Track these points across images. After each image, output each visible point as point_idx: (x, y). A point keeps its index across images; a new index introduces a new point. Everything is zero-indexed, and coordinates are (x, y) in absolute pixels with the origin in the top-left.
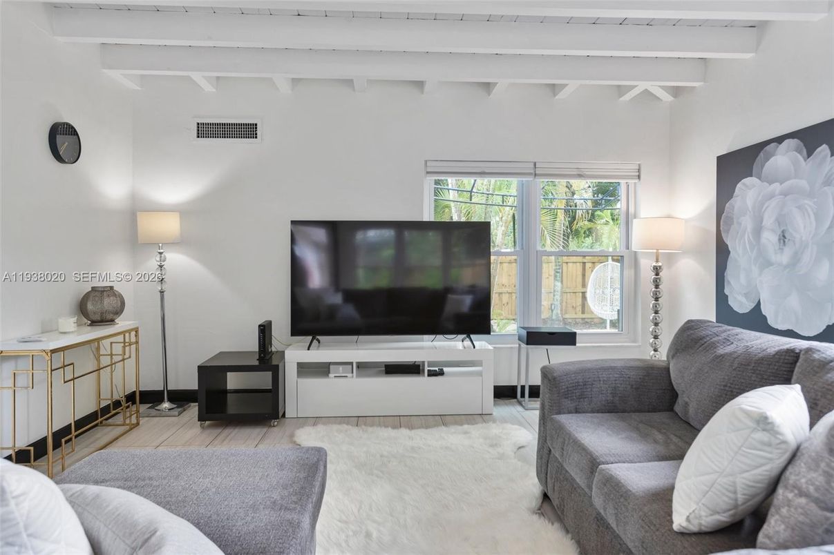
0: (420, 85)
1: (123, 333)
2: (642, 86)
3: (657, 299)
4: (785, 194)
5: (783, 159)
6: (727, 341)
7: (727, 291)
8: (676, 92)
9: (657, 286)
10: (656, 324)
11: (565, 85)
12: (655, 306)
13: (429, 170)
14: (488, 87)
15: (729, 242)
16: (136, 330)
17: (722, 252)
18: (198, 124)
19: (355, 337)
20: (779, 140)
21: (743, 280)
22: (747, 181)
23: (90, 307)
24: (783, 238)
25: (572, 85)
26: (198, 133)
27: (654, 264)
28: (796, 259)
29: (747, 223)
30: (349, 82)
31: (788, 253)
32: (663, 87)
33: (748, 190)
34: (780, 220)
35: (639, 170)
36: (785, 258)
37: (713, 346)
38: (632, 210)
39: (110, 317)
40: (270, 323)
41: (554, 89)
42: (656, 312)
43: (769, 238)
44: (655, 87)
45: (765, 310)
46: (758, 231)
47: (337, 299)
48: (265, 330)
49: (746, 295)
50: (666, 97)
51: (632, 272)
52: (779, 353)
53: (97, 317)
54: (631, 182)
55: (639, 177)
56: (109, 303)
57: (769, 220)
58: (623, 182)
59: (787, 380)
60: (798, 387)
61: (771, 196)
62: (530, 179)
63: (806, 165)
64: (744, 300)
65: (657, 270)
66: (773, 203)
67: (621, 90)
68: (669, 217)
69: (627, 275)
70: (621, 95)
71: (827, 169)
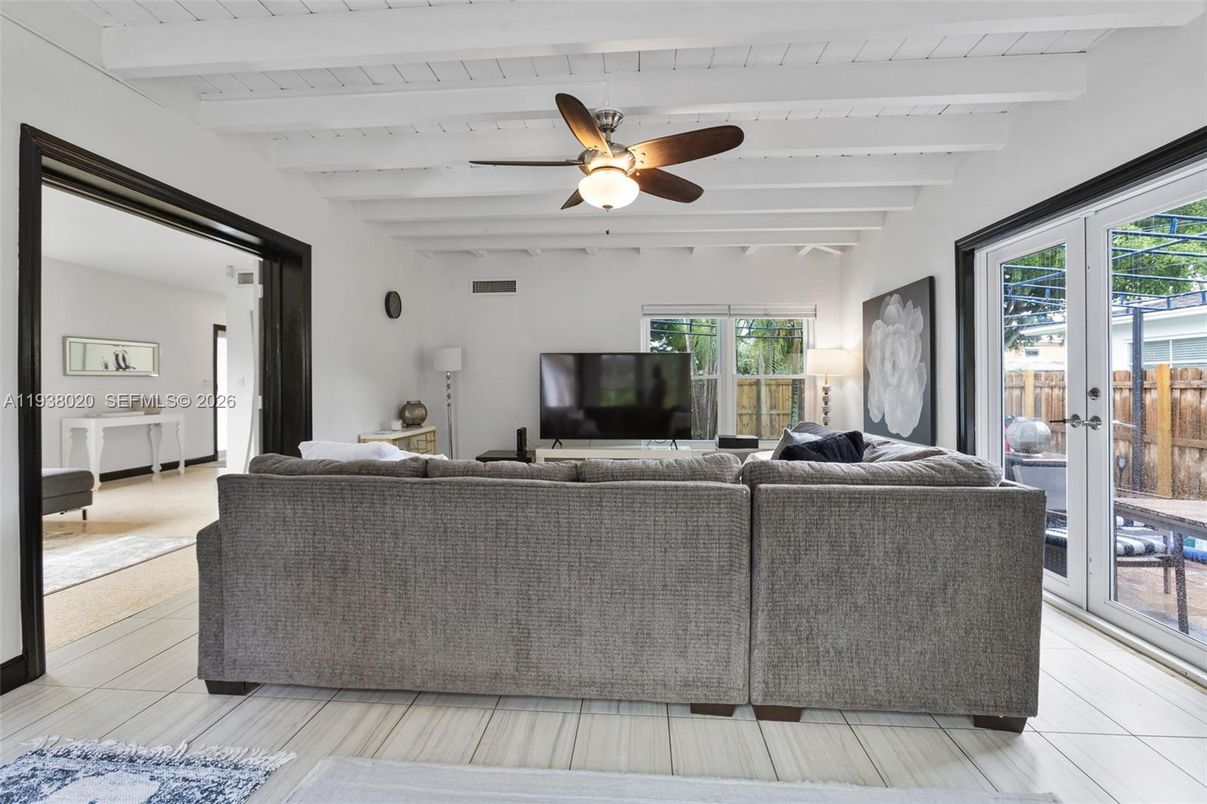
0: (638, 250)
1: (426, 433)
2: (809, 247)
3: (826, 414)
4: (894, 334)
5: (893, 308)
7: (869, 407)
8: (843, 249)
9: (826, 403)
11: (748, 247)
12: (824, 419)
13: (644, 312)
14: (691, 249)
16: (434, 432)
17: (866, 375)
18: (474, 282)
19: (588, 441)
20: (891, 294)
21: (876, 396)
22: (878, 322)
23: (407, 414)
24: (894, 366)
25: (753, 249)
26: (474, 289)
27: (826, 385)
28: (900, 380)
29: (878, 354)
30: (584, 250)
31: (896, 377)
33: (878, 330)
34: (893, 353)
35: (815, 311)
36: (894, 381)
38: (811, 342)
39: (417, 422)
40: (525, 429)
41: (744, 249)
43: (888, 365)
44: (824, 248)
45: (888, 420)
46: (883, 360)
47: (580, 415)
48: (521, 434)
49: (878, 409)
50: (834, 252)
51: (813, 391)
53: (410, 422)
54: (810, 319)
55: (816, 315)
56: (418, 412)
57: (888, 354)
58: (804, 320)
61: (887, 336)
62: (726, 318)
63: (903, 314)
64: (876, 412)
65: (826, 390)
66: (890, 340)
67: (798, 249)
68: (841, 348)
69: (808, 394)
70: (798, 251)
71: (912, 317)
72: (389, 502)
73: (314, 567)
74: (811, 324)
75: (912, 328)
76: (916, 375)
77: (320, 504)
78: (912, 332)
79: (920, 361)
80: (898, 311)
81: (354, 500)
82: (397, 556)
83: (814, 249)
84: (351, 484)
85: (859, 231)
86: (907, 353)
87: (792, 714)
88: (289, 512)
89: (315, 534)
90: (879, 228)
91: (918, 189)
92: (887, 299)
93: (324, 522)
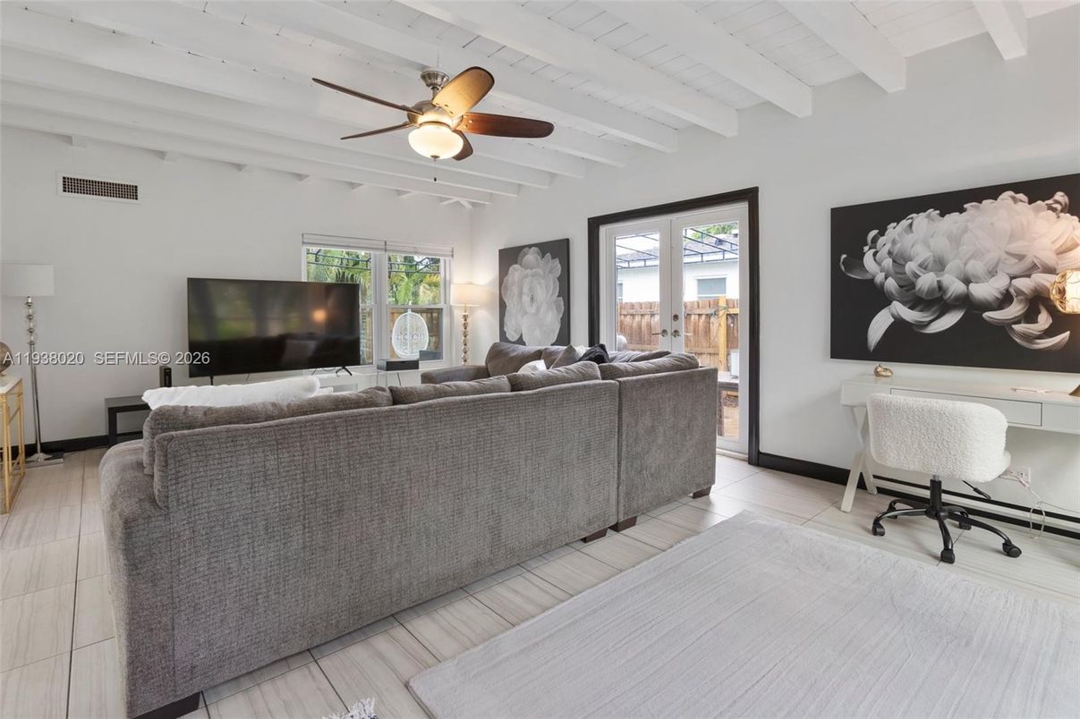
2: (456, 199)
4: (533, 276)
5: (531, 257)
6: (514, 350)
7: (505, 330)
8: (474, 204)
9: (465, 328)
10: (465, 353)
11: (407, 192)
12: (465, 341)
13: (305, 241)
15: (506, 300)
16: (21, 381)
17: (503, 306)
18: (64, 178)
19: (246, 375)
20: (530, 246)
21: (513, 321)
22: (515, 266)
24: (532, 299)
25: (412, 193)
26: (65, 187)
27: (464, 314)
28: (538, 309)
29: (515, 290)
31: (535, 306)
32: (468, 202)
33: (516, 272)
34: (531, 289)
35: (452, 252)
36: (533, 310)
37: (508, 353)
38: (448, 278)
42: (465, 345)
43: (526, 299)
44: (464, 202)
45: (524, 336)
46: (521, 294)
49: (515, 331)
50: (468, 206)
51: (449, 319)
52: (535, 352)
54: (447, 259)
55: (452, 256)
57: (525, 290)
58: (442, 259)
59: (539, 359)
60: (543, 361)
61: (527, 276)
62: (382, 252)
63: (541, 262)
64: (513, 333)
65: (465, 317)
66: (528, 280)
67: (442, 200)
68: (471, 284)
69: (445, 321)
70: (442, 201)
71: (550, 265)
72: (385, 431)
73: (304, 519)
74: (447, 262)
75: (550, 272)
76: (554, 307)
77: (311, 447)
78: (550, 275)
79: (559, 296)
80: (537, 260)
81: (349, 436)
82: (394, 483)
83: (458, 202)
84: (346, 419)
85: (492, 194)
86: (545, 290)
87: (631, 522)
88: (271, 464)
89: (305, 481)
90: (515, 196)
91: (553, 176)
92: (525, 250)
93: (316, 467)
